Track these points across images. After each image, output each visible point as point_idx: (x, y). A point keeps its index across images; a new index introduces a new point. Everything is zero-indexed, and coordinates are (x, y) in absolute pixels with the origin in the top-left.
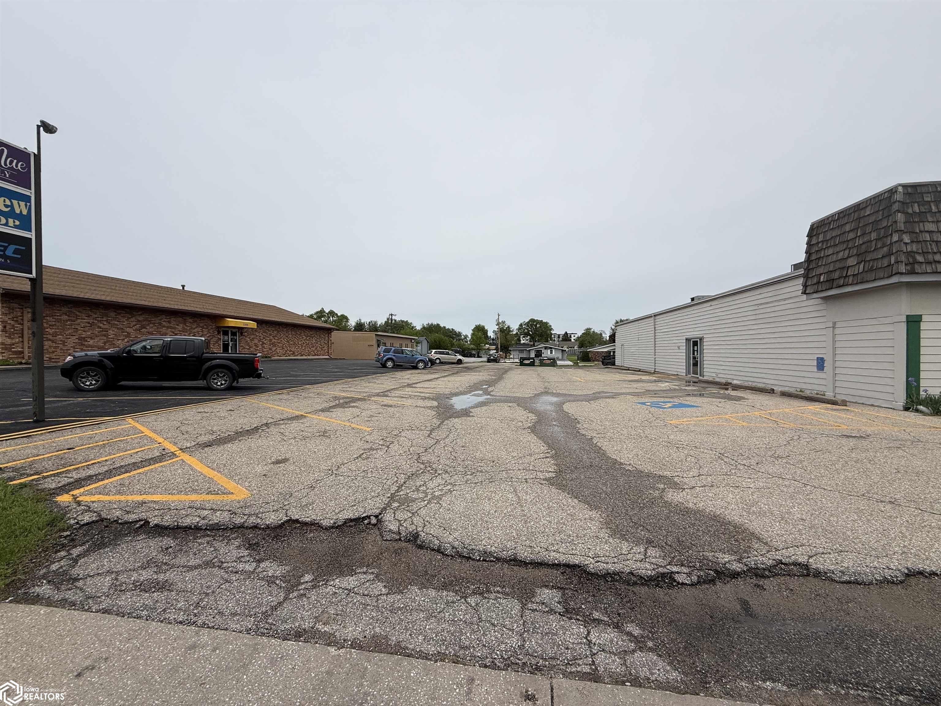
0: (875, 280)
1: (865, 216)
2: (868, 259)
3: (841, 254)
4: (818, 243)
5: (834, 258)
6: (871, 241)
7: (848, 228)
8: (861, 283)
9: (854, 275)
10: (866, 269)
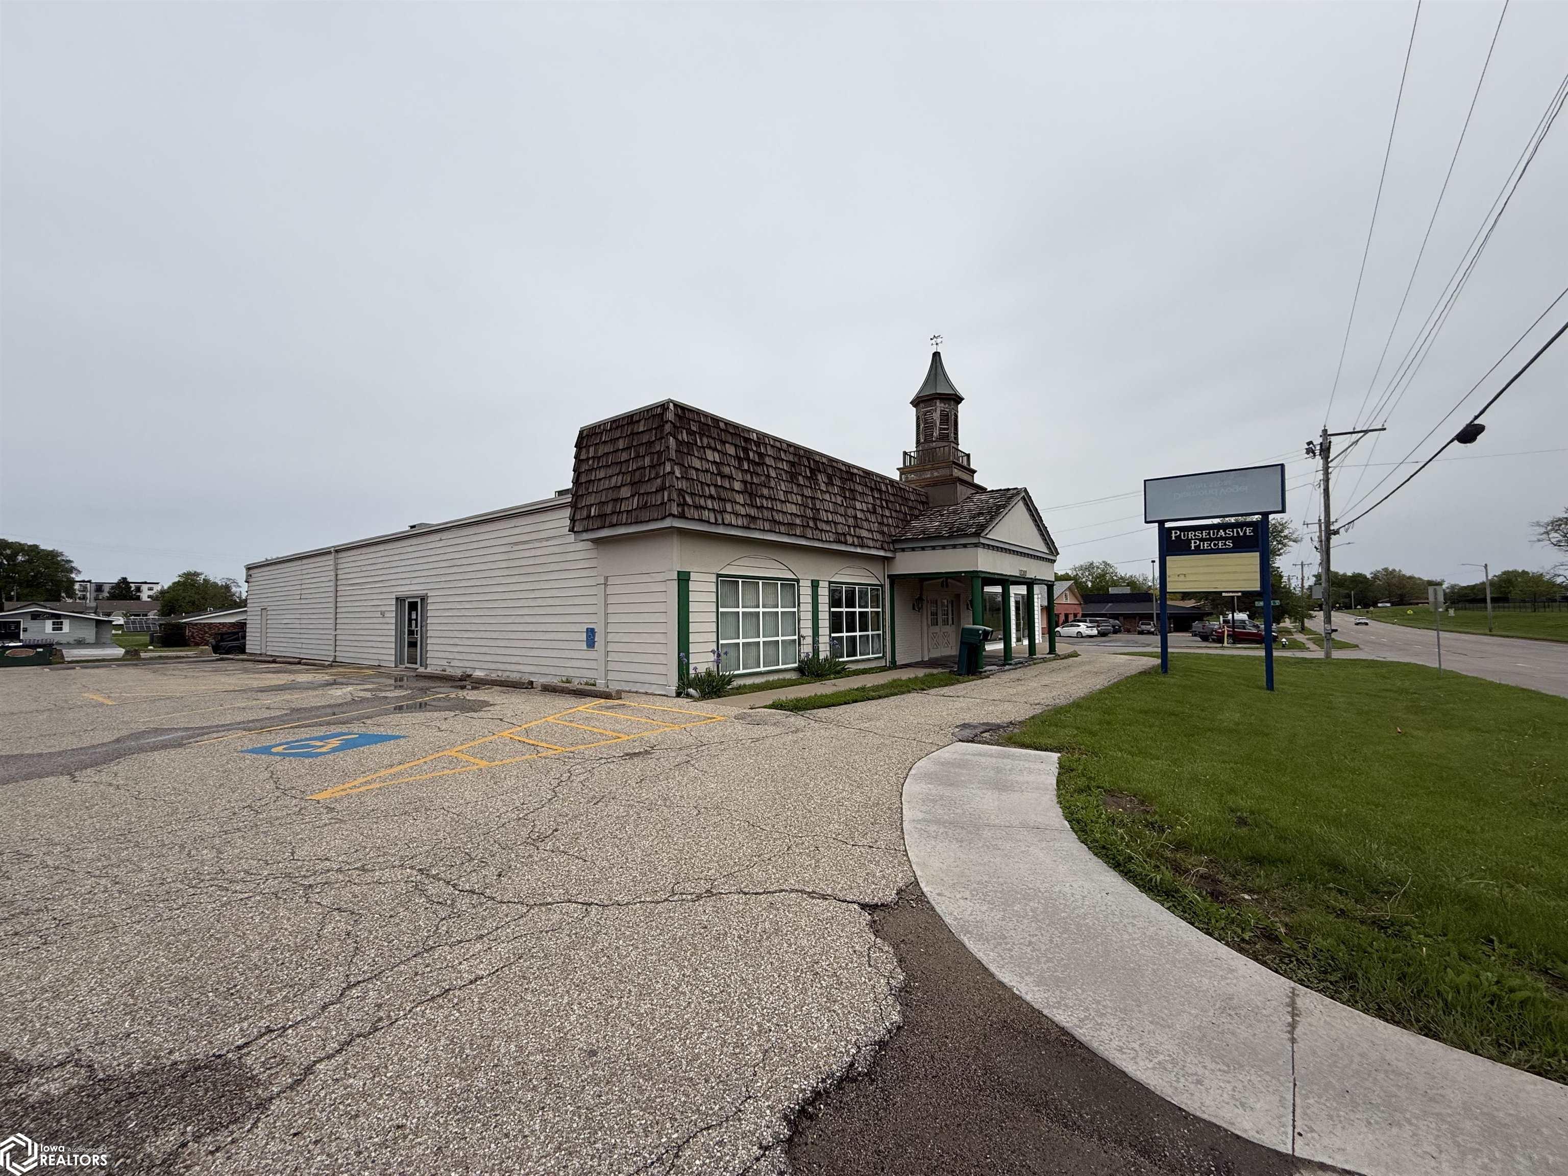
0: (649, 521)
1: (638, 433)
2: (642, 491)
3: (614, 480)
4: (588, 459)
5: (606, 484)
6: (645, 468)
7: (621, 444)
8: (636, 523)
9: (628, 512)
10: (640, 505)
